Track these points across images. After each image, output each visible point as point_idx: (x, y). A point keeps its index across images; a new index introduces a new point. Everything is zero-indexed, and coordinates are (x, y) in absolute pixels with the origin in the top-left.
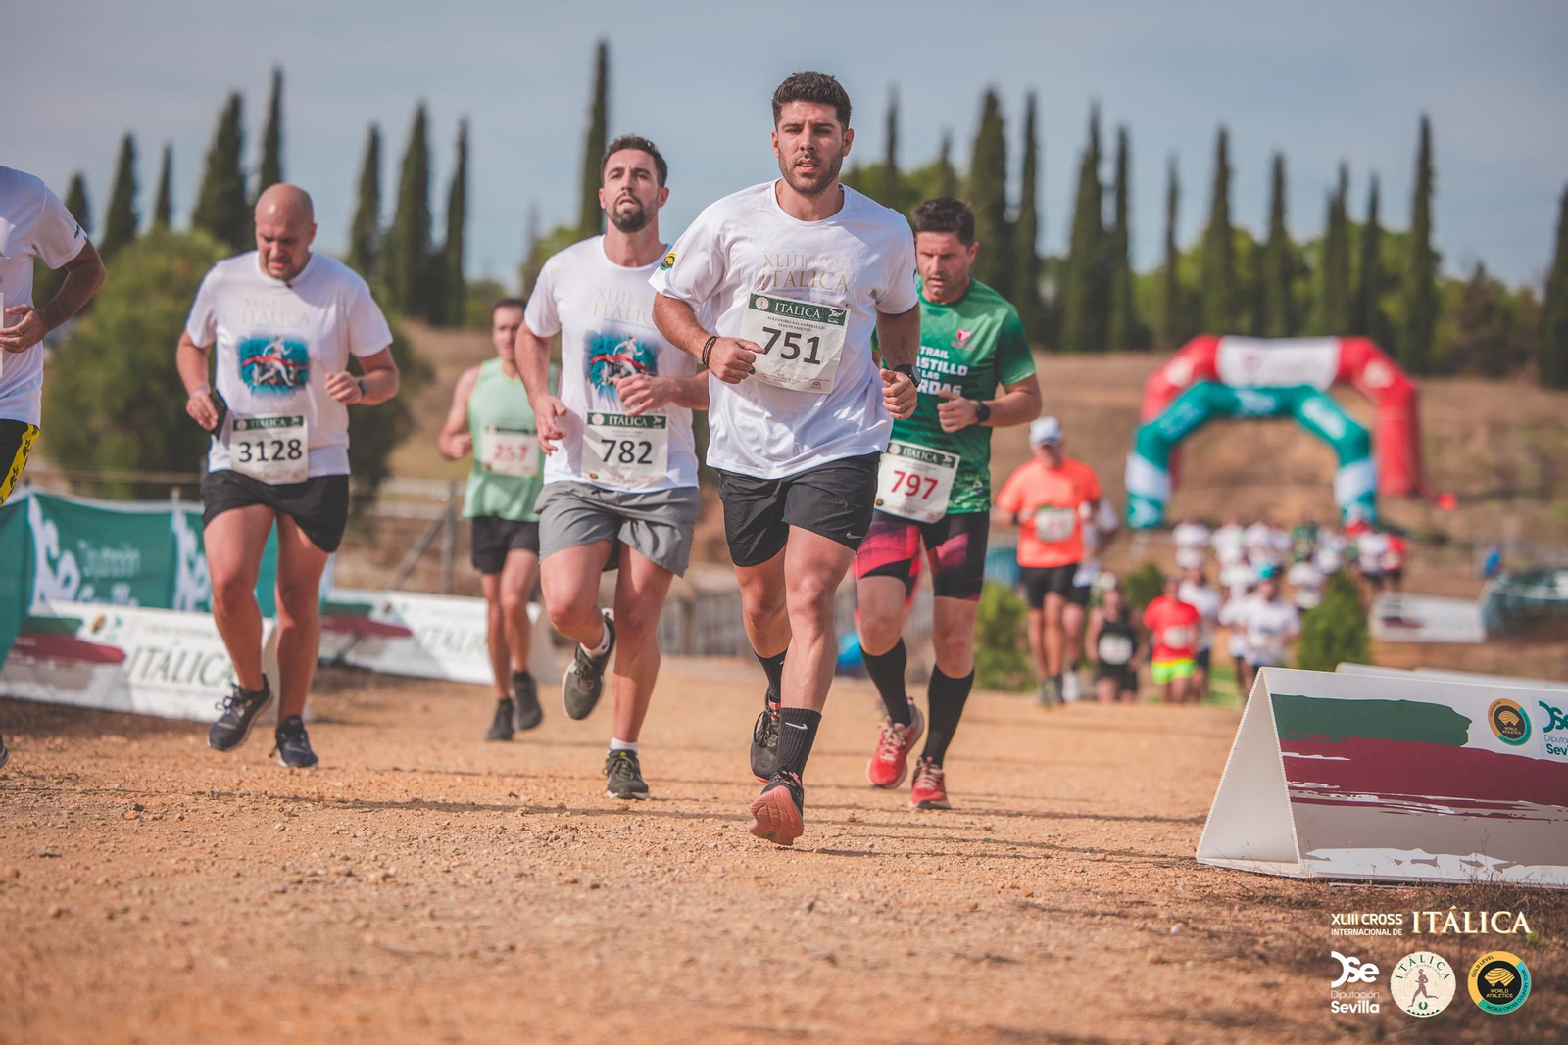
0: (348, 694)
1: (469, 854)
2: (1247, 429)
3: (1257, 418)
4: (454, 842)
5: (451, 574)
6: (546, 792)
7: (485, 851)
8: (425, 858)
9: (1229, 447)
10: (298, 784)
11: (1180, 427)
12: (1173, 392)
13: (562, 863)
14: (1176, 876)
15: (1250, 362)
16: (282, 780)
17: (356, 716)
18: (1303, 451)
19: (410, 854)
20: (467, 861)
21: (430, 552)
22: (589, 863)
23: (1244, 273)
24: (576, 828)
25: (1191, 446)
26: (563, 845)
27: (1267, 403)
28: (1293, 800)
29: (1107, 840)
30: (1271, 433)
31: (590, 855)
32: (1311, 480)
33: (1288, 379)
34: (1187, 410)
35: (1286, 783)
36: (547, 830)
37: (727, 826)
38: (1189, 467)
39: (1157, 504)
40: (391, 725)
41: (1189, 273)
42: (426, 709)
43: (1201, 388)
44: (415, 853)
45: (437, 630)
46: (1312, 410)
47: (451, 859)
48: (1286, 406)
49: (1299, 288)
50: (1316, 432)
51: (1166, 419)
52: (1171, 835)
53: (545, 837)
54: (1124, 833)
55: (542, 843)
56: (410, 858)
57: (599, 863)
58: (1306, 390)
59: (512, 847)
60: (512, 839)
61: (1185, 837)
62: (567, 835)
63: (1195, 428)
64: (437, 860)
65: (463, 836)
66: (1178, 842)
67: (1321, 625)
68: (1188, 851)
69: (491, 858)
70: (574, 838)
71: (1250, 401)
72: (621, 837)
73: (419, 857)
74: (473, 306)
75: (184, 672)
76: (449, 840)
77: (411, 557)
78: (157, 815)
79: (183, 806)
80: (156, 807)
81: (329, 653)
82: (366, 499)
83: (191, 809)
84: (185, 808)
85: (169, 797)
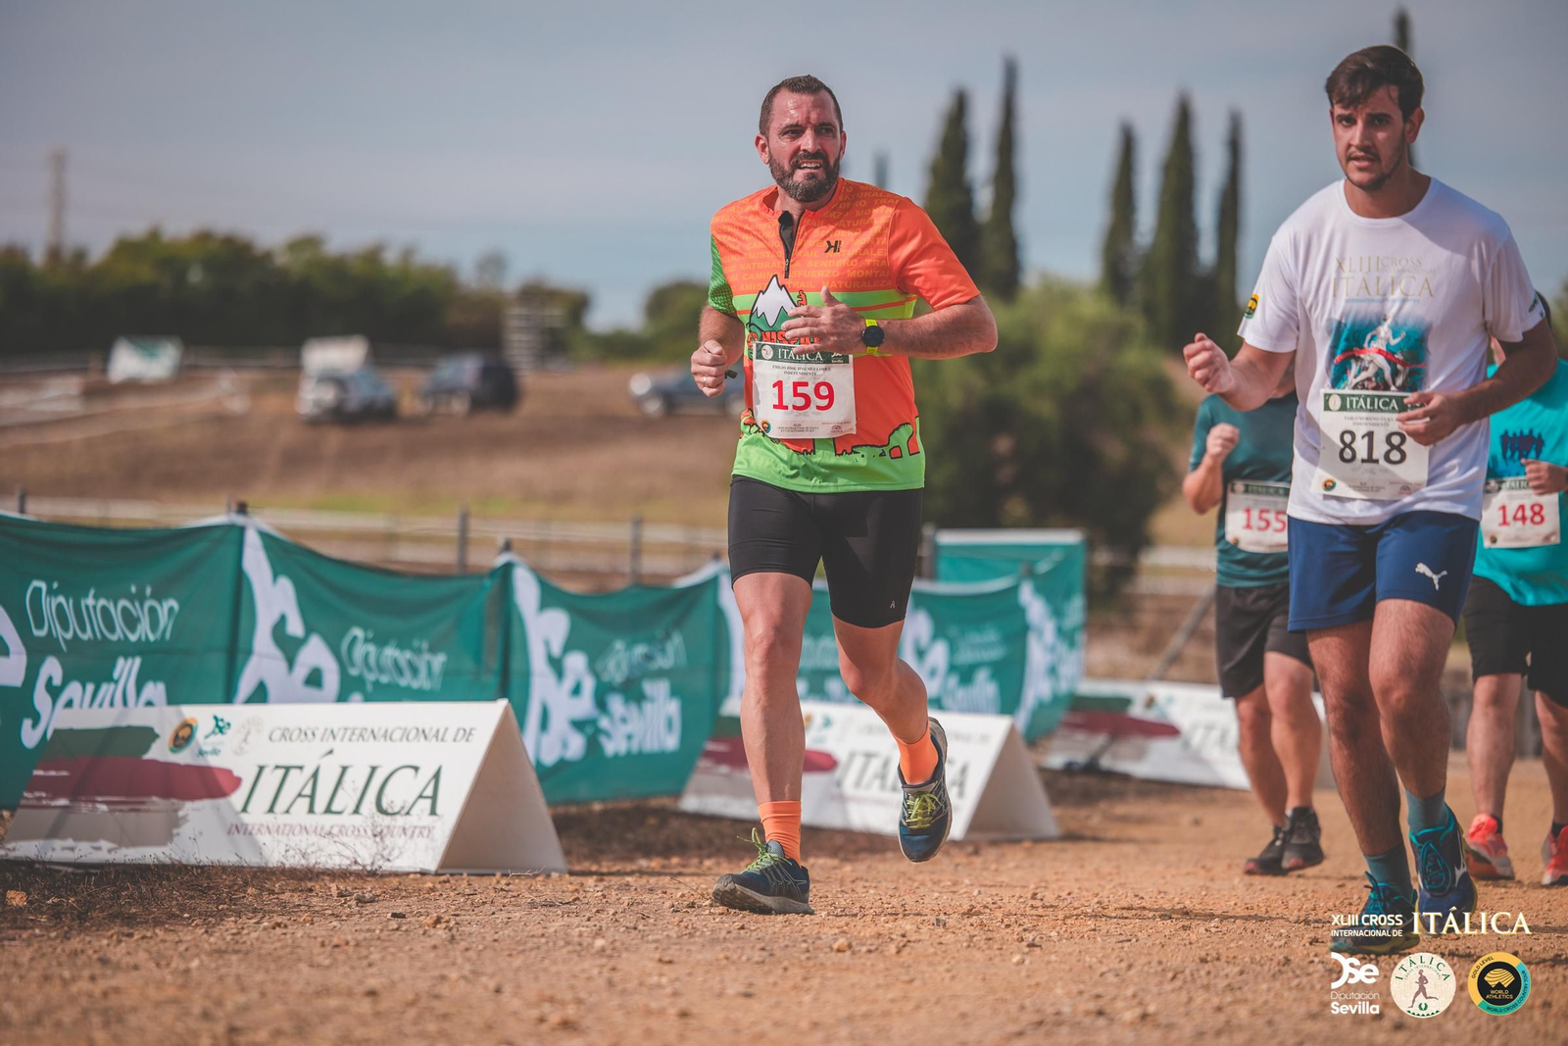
0: (1104, 806)
21: (1200, 635)
40: (1155, 841)
45: (1208, 730)
77: (1179, 643)
78: (873, 948)
79: (904, 936)
80: (872, 937)
81: (1080, 757)
82: (1123, 573)
83: (912, 939)
84: (905, 940)
85: (887, 925)
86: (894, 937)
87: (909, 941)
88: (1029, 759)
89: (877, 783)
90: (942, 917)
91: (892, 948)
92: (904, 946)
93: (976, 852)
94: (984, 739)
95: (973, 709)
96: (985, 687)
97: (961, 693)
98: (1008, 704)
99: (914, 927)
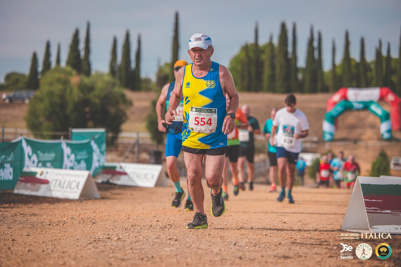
0: (110, 191)
1: (142, 232)
2: (355, 113)
3: (358, 110)
4: (138, 229)
5: (138, 158)
6: (164, 215)
7: (146, 232)
8: (130, 234)
9: (351, 118)
10: (95, 215)
11: (337, 113)
12: (335, 104)
13: (167, 234)
14: (336, 234)
15: (356, 95)
16: (91, 214)
17: (113, 197)
18: (371, 119)
19: (125, 233)
20: (141, 234)
21: (132, 152)
22: (175, 234)
23: (354, 70)
24: (171, 225)
25: (340, 118)
26: (168, 229)
27: (361, 106)
28: (367, 212)
29: (317, 225)
30: (362, 114)
31: (175, 232)
32: (374, 127)
33: (366, 99)
34: (339, 108)
35: (365, 208)
36: (164, 225)
37: (213, 223)
38: (340, 124)
39: (331, 134)
40: (122, 199)
41: (339, 71)
42: (132, 195)
43: (343, 102)
44: (127, 232)
45: (134, 173)
46: (373, 107)
47: (137, 234)
48: (366, 106)
49: (369, 74)
50: (375, 113)
51: (333, 111)
52: (335, 223)
53: (163, 228)
54: (322, 223)
55: (162, 229)
56: (126, 234)
57: (177, 234)
58: (372, 102)
59: (153, 230)
60: (154, 228)
61: (338, 224)
62: (168, 227)
63: (341, 113)
64: (133, 234)
65: (140, 228)
66: (337, 225)
67: (377, 166)
68: (339, 227)
69: (148, 233)
70: (171, 227)
71: (356, 105)
72: (184, 227)
73: (128, 233)
74: (143, 85)
75: (65, 186)
76: (136, 229)
77: (127, 153)
78: (57, 224)
79: (64, 221)
80: (57, 222)
81: (105, 180)
82: (115, 138)
83: (66, 222)
84: (65, 222)
85: (60, 219)
86: (62, 221)
87: (65, 223)
88: (93, 180)
89: (58, 187)
90: (73, 217)
91: (61, 224)
92: (64, 224)
93: (81, 202)
94: (83, 176)
95: (80, 169)
96: (83, 164)
97: (78, 166)
98: (88, 168)
99: (67, 219)
